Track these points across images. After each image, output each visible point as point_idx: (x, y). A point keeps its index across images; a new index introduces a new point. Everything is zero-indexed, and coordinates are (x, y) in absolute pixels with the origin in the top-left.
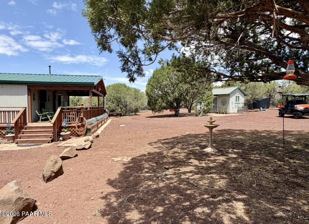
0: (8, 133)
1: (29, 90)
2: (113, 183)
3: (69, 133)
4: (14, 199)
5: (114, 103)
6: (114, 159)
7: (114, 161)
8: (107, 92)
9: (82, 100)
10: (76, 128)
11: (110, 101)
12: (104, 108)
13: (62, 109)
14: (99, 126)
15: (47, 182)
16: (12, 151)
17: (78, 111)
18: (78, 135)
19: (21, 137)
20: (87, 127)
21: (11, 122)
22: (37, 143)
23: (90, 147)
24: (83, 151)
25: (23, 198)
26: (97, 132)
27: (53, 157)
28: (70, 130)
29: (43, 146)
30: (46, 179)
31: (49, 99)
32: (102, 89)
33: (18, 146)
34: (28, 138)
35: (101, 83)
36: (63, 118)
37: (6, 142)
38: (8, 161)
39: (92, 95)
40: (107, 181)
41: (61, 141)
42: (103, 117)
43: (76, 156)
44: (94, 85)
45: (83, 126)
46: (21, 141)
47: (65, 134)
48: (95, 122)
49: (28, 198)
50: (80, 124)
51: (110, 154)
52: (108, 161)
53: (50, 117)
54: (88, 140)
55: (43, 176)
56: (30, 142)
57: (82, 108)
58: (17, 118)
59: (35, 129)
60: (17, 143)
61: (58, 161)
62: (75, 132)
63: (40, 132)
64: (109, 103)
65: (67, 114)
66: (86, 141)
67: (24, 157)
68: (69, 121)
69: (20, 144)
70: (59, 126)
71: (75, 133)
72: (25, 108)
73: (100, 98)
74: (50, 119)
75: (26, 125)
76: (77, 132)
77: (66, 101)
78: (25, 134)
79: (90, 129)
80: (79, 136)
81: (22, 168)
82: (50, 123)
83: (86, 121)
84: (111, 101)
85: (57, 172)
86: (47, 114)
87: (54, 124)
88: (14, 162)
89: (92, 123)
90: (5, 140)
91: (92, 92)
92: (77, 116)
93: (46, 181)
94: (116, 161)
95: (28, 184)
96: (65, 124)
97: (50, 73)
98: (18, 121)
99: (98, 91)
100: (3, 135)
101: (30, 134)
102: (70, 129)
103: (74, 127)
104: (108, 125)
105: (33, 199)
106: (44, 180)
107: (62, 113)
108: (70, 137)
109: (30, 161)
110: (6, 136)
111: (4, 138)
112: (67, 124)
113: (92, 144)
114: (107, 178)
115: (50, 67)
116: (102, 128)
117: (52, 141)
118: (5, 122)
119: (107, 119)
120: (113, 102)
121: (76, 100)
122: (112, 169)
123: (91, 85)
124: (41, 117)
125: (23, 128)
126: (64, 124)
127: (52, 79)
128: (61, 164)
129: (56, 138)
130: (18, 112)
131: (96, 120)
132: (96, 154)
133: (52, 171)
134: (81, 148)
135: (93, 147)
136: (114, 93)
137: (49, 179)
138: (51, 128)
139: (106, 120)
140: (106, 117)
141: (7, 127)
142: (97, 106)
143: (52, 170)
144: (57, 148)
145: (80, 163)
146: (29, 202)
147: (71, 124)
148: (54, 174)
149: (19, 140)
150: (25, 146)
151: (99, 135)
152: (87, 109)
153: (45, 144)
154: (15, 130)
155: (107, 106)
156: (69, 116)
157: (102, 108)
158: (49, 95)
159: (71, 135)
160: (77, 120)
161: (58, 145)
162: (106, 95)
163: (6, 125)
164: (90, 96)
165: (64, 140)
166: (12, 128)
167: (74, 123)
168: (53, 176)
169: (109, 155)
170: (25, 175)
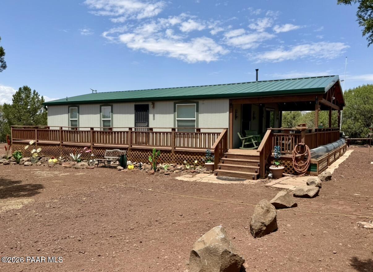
0: (207, 160)
1: (231, 105)
2: (365, 268)
3: (282, 167)
4: (221, 251)
5: (358, 121)
6: (363, 223)
7: (363, 228)
8: (346, 102)
9: (300, 117)
10: (293, 162)
11: (351, 117)
12: (339, 129)
13: (272, 131)
14: (331, 160)
15: (255, 237)
16: (212, 183)
17: (298, 135)
18: (296, 172)
19: (222, 167)
20: (310, 161)
21: (211, 147)
22: (240, 177)
23: (316, 195)
24: (305, 199)
25: (230, 252)
26: (327, 170)
27: (265, 203)
28: (284, 164)
29: (246, 182)
30: (254, 233)
31: (254, 116)
32: (336, 98)
33: (218, 178)
34: (228, 170)
35: (337, 87)
36: (274, 146)
37: (205, 171)
38: (208, 196)
39: (319, 109)
40: (351, 260)
41: (269, 178)
42: (338, 146)
43: (295, 205)
44: (325, 92)
45: (304, 158)
46: (221, 172)
47: (276, 168)
48: (323, 153)
49: (235, 254)
50: (298, 155)
51: (354, 213)
52: (350, 224)
53: (255, 142)
54: (313, 183)
55: (251, 226)
56: (231, 175)
57: (303, 130)
58: (218, 142)
59: (237, 158)
60: (216, 175)
61: (271, 210)
62: (291, 167)
63: (243, 163)
64: (349, 121)
65: (280, 140)
66: (309, 183)
67: (226, 195)
68: (283, 150)
69: (221, 177)
70: (268, 156)
71: (291, 169)
72: (226, 130)
73: (333, 112)
74: (255, 145)
75: (227, 151)
76: (295, 168)
77: (277, 119)
78: (225, 163)
79: (315, 165)
80: (296, 174)
81: (224, 208)
82: (256, 150)
83: (309, 150)
84: (353, 118)
85: (269, 225)
86: (252, 138)
87: (261, 153)
88: (214, 199)
89: (319, 154)
90: (204, 169)
91: (320, 104)
92: (296, 142)
93: (254, 235)
94: (367, 229)
95: (233, 234)
96: (276, 154)
97: (257, 80)
98: (218, 145)
99: (331, 102)
100: (202, 163)
101: (231, 164)
102: (284, 161)
103: (290, 159)
104: (347, 159)
105: (241, 258)
106: (251, 233)
107: (273, 138)
108: (284, 174)
109: (232, 202)
110: (206, 164)
111: (203, 166)
112: (279, 153)
113: (320, 189)
114: (351, 256)
115: (257, 70)
116: (336, 165)
117: (258, 177)
118: (205, 147)
119: (345, 149)
120: (356, 119)
121: (291, 117)
122: (361, 242)
123: (318, 93)
124: (244, 141)
125: (223, 156)
126: (274, 154)
127: (259, 89)
128: (274, 215)
129: (264, 174)
130: (219, 134)
131: (325, 150)
132: (328, 209)
133: (263, 223)
134: (302, 194)
135: (321, 196)
136: (358, 103)
137: (258, 234)
138: (257, 158)
139: (342, 151)
140: (342, 146)
141: (207, 153)
142: (327, 126)
143: (263, 221)
144: (266, 188)
145: (302, 218)
146: (237, 260)
147: (284, 154)
148: (264, 228)
149: (218, 170)
150: (225, 180)
151: (331, 176)
152: (310, 131)
153: (250, 180)
154: (215, 158)
155: (345, 126)
156: (283, 142)
157: (335, 129)
158: (255, 110)
159: (285, 171)
160: (295, 149)
161: (267, 185)
162: (344, 108)
163: (206, 150)
164: (317, 111)
165: (274, 177)
166: (212, 154)
167: (290, 154)
168: (264, 230)
169: (352, 215)
170: (229, 220)
